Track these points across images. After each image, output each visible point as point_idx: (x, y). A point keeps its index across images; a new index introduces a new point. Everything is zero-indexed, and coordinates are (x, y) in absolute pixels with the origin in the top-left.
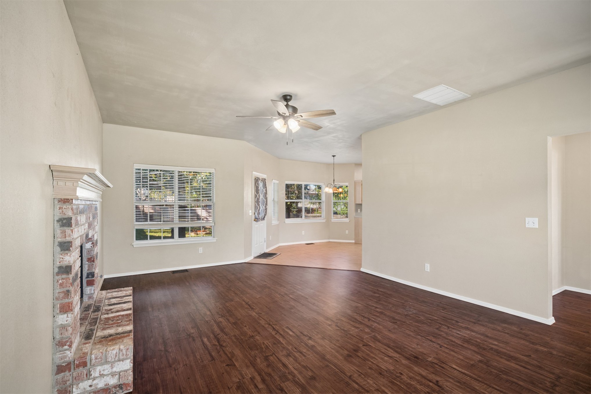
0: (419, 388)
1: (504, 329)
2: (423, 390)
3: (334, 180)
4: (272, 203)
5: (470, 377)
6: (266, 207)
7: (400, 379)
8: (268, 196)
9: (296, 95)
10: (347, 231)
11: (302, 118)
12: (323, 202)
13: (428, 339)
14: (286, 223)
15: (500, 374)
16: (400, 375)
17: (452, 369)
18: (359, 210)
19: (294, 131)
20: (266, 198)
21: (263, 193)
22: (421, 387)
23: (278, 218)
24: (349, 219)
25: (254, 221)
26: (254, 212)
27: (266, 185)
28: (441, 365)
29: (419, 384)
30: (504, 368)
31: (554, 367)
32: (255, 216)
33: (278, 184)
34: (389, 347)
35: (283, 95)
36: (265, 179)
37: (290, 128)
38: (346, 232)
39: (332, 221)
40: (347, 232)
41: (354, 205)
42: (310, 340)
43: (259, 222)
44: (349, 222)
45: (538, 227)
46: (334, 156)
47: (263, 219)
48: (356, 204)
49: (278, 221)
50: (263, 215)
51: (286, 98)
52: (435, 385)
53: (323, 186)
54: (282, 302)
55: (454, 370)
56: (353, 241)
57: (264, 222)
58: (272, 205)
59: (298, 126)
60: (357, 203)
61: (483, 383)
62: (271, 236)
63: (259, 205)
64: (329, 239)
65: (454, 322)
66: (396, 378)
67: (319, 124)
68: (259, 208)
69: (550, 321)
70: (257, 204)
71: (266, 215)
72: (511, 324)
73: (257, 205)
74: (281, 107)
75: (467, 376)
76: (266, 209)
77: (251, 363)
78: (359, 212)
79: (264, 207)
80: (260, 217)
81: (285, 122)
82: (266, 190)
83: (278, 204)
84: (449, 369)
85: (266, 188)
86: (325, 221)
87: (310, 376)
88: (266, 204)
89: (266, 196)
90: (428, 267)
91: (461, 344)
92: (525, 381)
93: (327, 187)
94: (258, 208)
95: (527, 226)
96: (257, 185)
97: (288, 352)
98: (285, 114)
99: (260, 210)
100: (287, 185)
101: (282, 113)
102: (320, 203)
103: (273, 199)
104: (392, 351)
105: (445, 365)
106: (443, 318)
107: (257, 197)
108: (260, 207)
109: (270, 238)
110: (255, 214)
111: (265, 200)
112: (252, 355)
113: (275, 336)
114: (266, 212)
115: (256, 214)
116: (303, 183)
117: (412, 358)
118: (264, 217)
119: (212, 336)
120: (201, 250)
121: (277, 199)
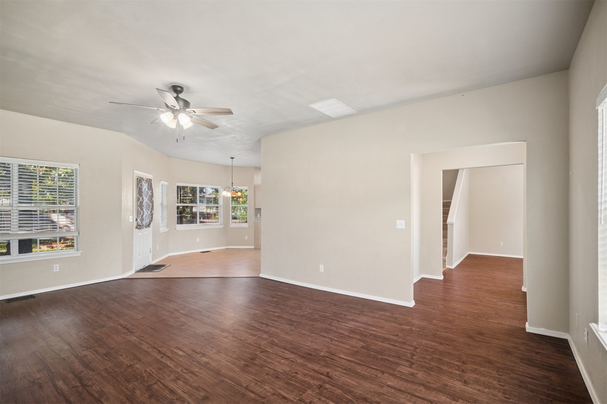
0: (312, 383)
1: (381, 316)
2: (316, 384)
3: (232, 183)
4: (160, 208)
5: (354, 363)
6: (151, 211)
7: (296, 378)
8: (154, 199)
9: (188, 88)
11: (195, 114)
12: (221, 206)
13: (321, 335)
14: (177, 230)
15: (377, 355)
16: (296, 375)
17: (340, 358)
18: (259, 215)
19: (185, 127)
20: (152, 202)
21: (148, 196)
22: (314, 382)
23: (167, 225)
24: (248, 224)
25: (136, 228)
26: (136, 218)
27: (151, 186)
28: (331, 357)
29: (312, 379)
30: (379, 349)
31: (413, 341)
32: (137, 223)
33: (167, 185)
34: (286, 349)
35: (172, 85)
36: (151, 179)
37: (181, 123)
38: (246, 238)
39: (230, 227)
40: (246, 237)
41: (253, 209)
42: (203, 357)
43: (142, 230)
44: (248, 227)
45: (404, 228)
46: (232, 158)
47: (149, 226)
48: (255, 208)
49: (167, 228)
50: (147, 221)
51: (177, 89)
52: (326, 376)
53: (220, 190)
54: (171, 320)
55: (342, 359)
56: (253, 247)
57: (150, 229)
58: (160, 210)
59: (190, 122)
60: (257, 208)
61: (364, 365)
62: (158, 246)
63: (142, 209)
64: (227, 245)
65: (343, 316)
66: (292, 378)
67: (215, 122)
68: (142, 214)
69: (411, 304)
70: (139, 209)
71: (151, 221)
72: (386, 311)
73: (140, 210)
74: (170, 98)
75: (351, 363)
76: (152, 215)
77: (127, 399)
78: (259, 216)
79: (149, 212)
80: (144, 223)
81: (175, 116)
82: (152, 193)
83: (167, 209)
84: (337, 360)
85: (152, 189)
86: (223, 227)
87: (203, 397)
88: (152, 209)
89: (152, 199)
90: (322, 268)
91: (348, 335)
92: (394, 356)
93: (225, 190)
94: (141, 214)
95: (397, 227)
96: (140, 186)
97: (177, 375)
98: (175, 107)
99: (144, 216)
100: (178, 187)
101: (171, 106)
102: (217, 207)
103: (162, 203)
104: (289, 353)
105: (334, 356)
106: (334, 314)
107: (140, 200)
108: (144, 213)
109: (158, 248)
110: (137, 220)
111: (151, 204)
112: (130, 388)
113: (161, 360)
114: (152, 218)
115: (139, 220)
116: (198, 186)
117: (306, 355)
118: (150, 224)
119: (70, 376)
120: (56, 268)
121: (167, 203)
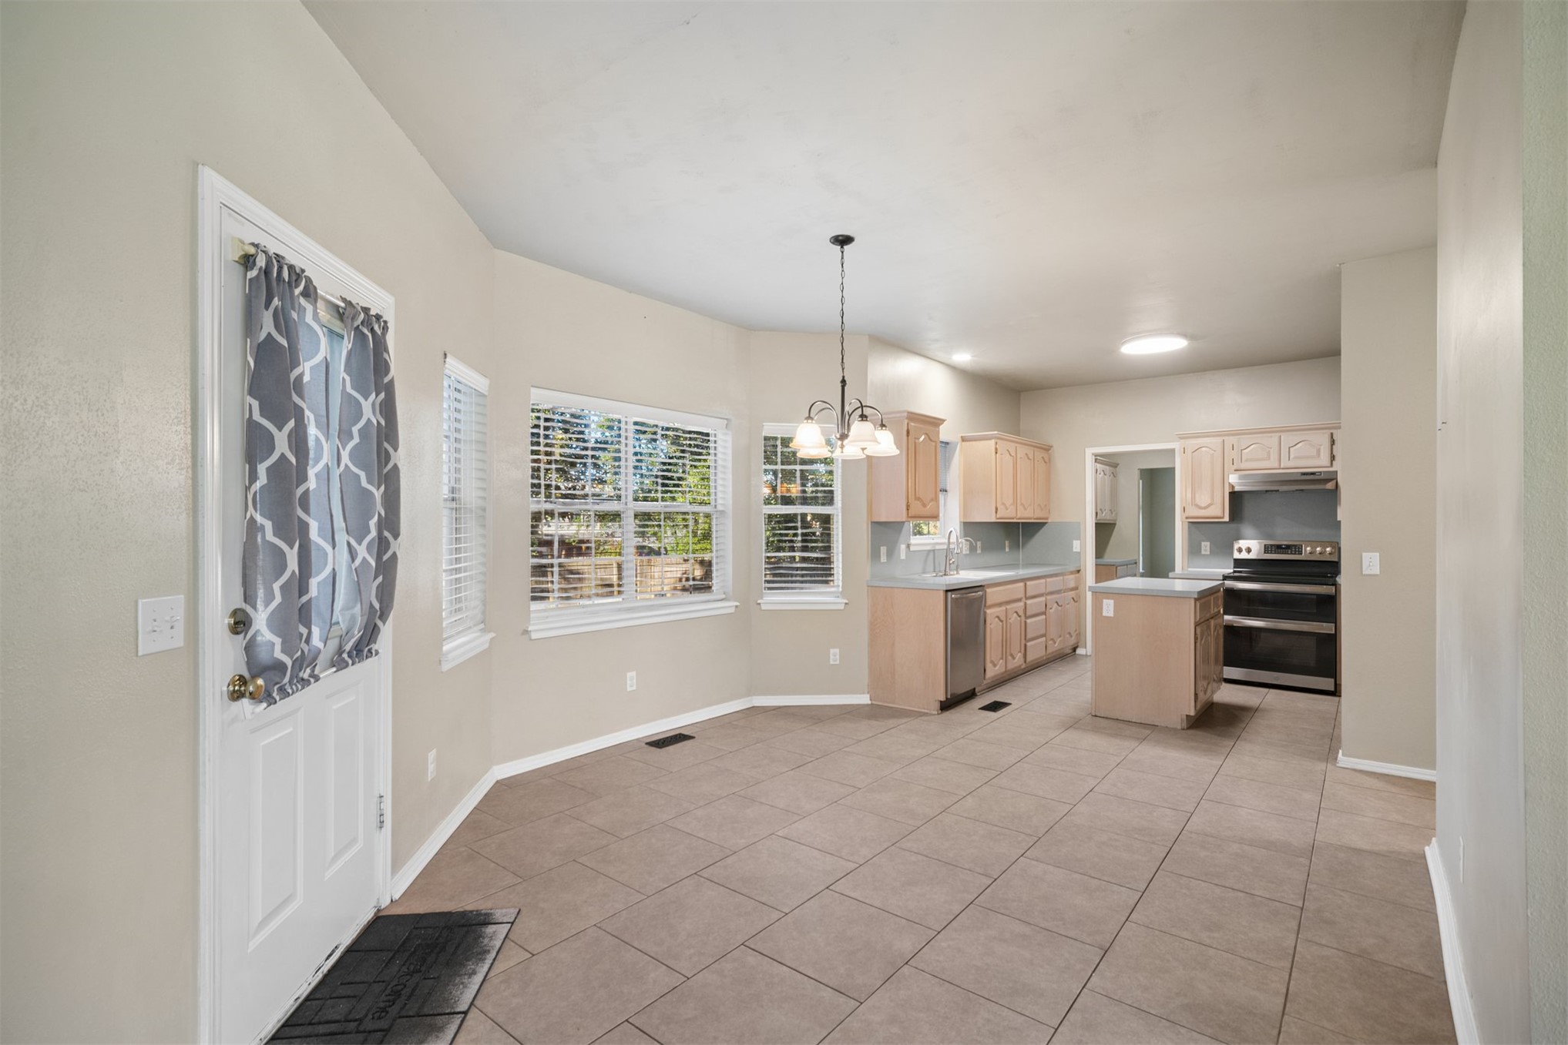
4: (445, 521)
6: (382, 545)
8: (401, 457)
10: (837, 651)
12: (722, 512)
14: (534, 635)
20: (390, 480)
21: (355, 430)
23: (485, 614)
24: (843, 595)
25: (236, 696)
26: (238, 602)
27: (381, 366)
32: (250, 648)
33: (483, 396)
36: (378, 317)
38: (832, 657)
39: (764, 608)
40: (835, 655)
41: (865, 525)
43: (302, 700)
44: (842, 607)
47: (363, 649)
48: (872, 522)
49: (483, 631)
50: (353, 618)
53: (721, 437)
56: (864, 699)
57: (372, 678)
58: (445, 531)
63: (293, 530)
68: (293, 565)
70: (268, 525)
71: (383, 616)
73: (270, 536)
76: (386, 568)
79: (362, 551)
80: (316, 641)
82: (388, 409)
83: (484, 526)
85: (389, 389)
86: (732, 611)
88: (390, 523)
89: (384, 457)
94: (282, 566)
96: (270, 325)
99: (314, 583)
103: (453, 490)
107: (271, 448)
108: (314, 555)
109: (430, 768)
110: (240, 623)
111: (378, 494)
114: (386, 594)
115: (261, 619)
118: (371, 633)
121: (481, 493)
